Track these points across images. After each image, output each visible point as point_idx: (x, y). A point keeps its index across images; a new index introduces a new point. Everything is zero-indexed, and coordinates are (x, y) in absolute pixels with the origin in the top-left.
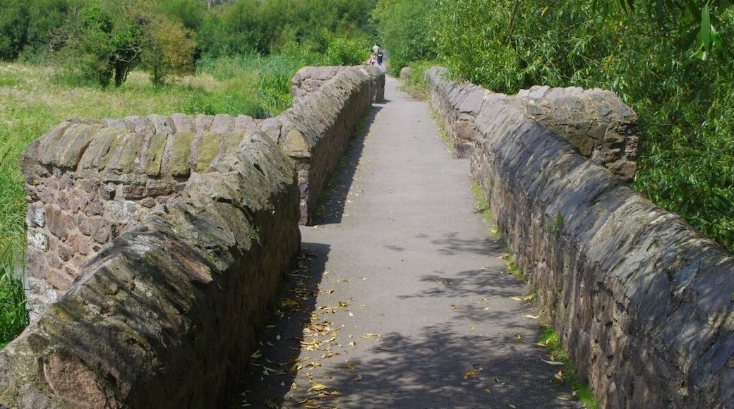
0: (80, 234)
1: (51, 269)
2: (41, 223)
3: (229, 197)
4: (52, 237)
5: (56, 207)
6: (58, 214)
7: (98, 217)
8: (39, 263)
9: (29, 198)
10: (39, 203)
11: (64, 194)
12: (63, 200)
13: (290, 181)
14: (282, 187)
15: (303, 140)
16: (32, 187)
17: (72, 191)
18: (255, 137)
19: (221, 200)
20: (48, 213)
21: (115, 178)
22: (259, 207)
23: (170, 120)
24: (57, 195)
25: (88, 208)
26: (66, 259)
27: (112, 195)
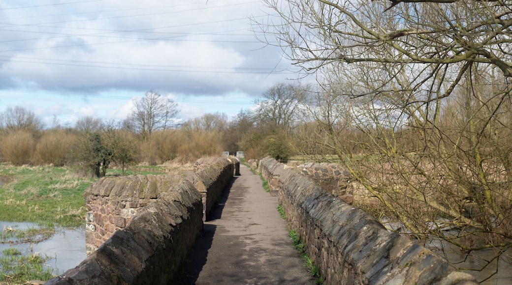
0: (110, 223)
1: (97, 239)
2: (92, 220)
3: (178, 200)
4: (97, 226)
5: (99, 213)
6: (100, 215)
7: (118, 216)
8: (91, 237)
9: (87, 209)
10: (92, 212)
11: (103, 207)
12: (103, 210)
13: (200, 200)
14: (196, 201)
15: (203, 185)
16: (89, 205)
17: (106, 205)
18: (184, 181)
19: (175, 201)
20: (96, 216)
21: (126, 199)
22: (189, 206)
23: (146, 177)
24: (100, 208)
25: (114, 212)
26: (103, 235)
27: (124, 207)
